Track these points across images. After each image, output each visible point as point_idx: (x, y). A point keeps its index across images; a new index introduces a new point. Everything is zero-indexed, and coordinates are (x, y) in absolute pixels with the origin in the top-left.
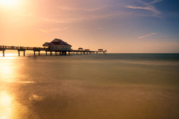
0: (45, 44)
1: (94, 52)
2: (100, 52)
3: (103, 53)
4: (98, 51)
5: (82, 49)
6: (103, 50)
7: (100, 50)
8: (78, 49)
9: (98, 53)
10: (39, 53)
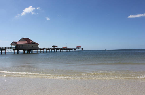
0: (13, 44)
1: (72, 49)
2: (78, 49)
3: (81, 50)
4: (76, 48)
5: (56, 46)
6: (82, 48)
7: (79, 47)
8: (52, 47)
9: (77, 50)
10: (5, 51)
